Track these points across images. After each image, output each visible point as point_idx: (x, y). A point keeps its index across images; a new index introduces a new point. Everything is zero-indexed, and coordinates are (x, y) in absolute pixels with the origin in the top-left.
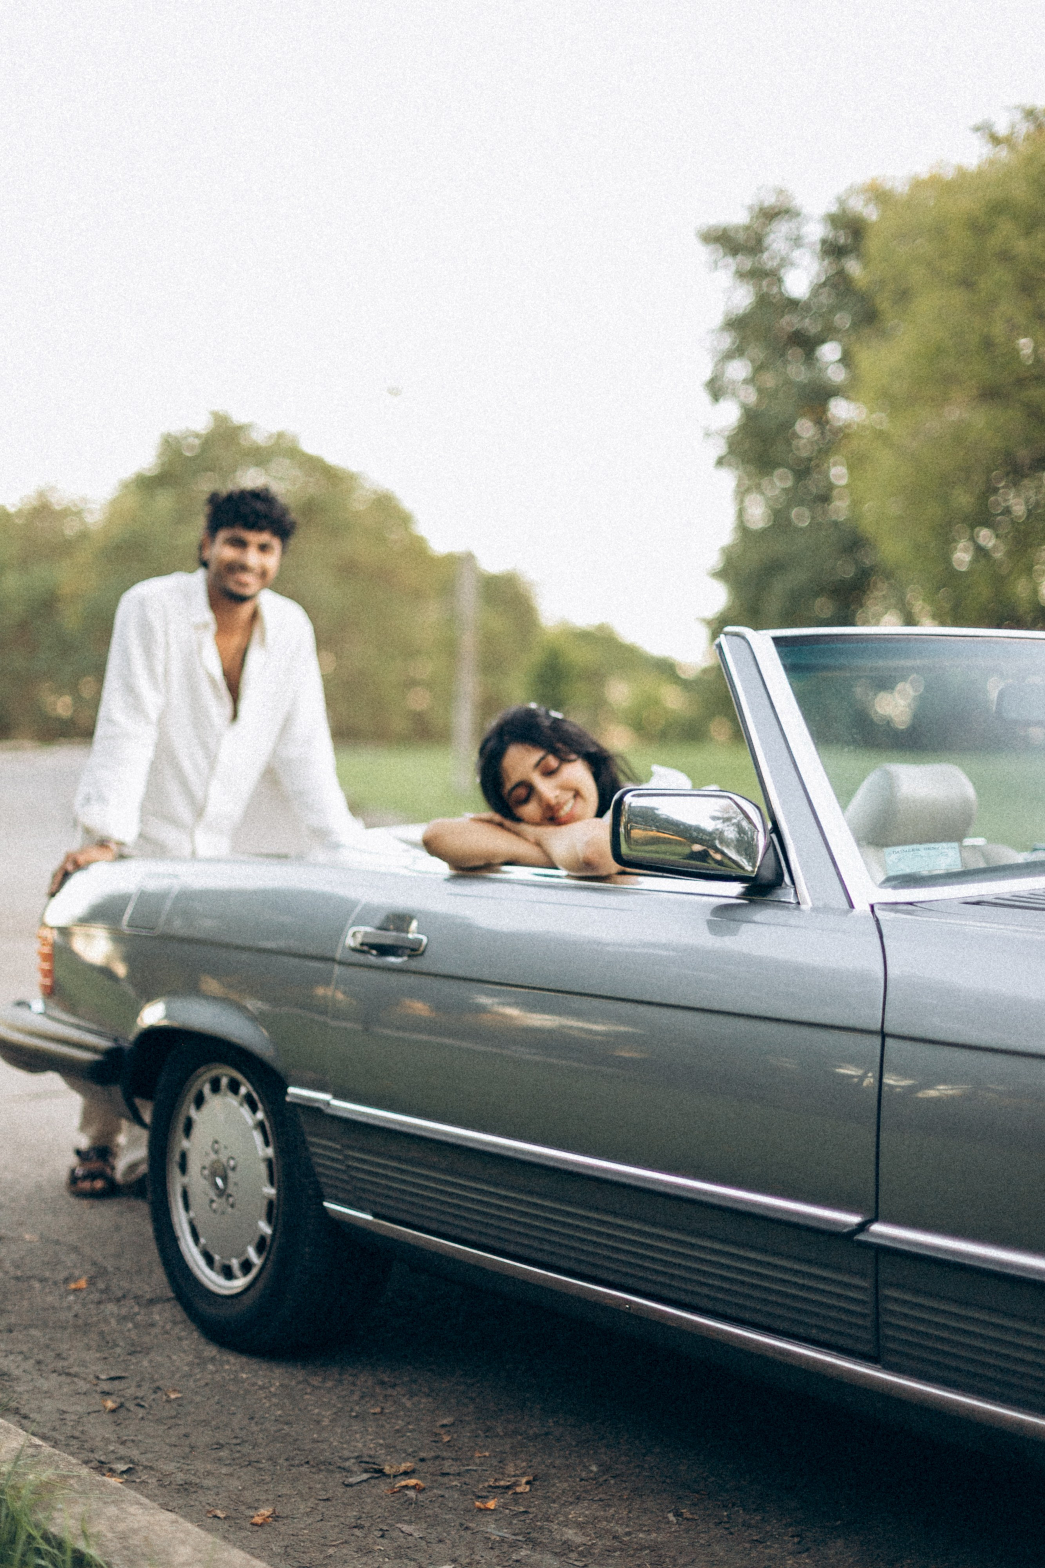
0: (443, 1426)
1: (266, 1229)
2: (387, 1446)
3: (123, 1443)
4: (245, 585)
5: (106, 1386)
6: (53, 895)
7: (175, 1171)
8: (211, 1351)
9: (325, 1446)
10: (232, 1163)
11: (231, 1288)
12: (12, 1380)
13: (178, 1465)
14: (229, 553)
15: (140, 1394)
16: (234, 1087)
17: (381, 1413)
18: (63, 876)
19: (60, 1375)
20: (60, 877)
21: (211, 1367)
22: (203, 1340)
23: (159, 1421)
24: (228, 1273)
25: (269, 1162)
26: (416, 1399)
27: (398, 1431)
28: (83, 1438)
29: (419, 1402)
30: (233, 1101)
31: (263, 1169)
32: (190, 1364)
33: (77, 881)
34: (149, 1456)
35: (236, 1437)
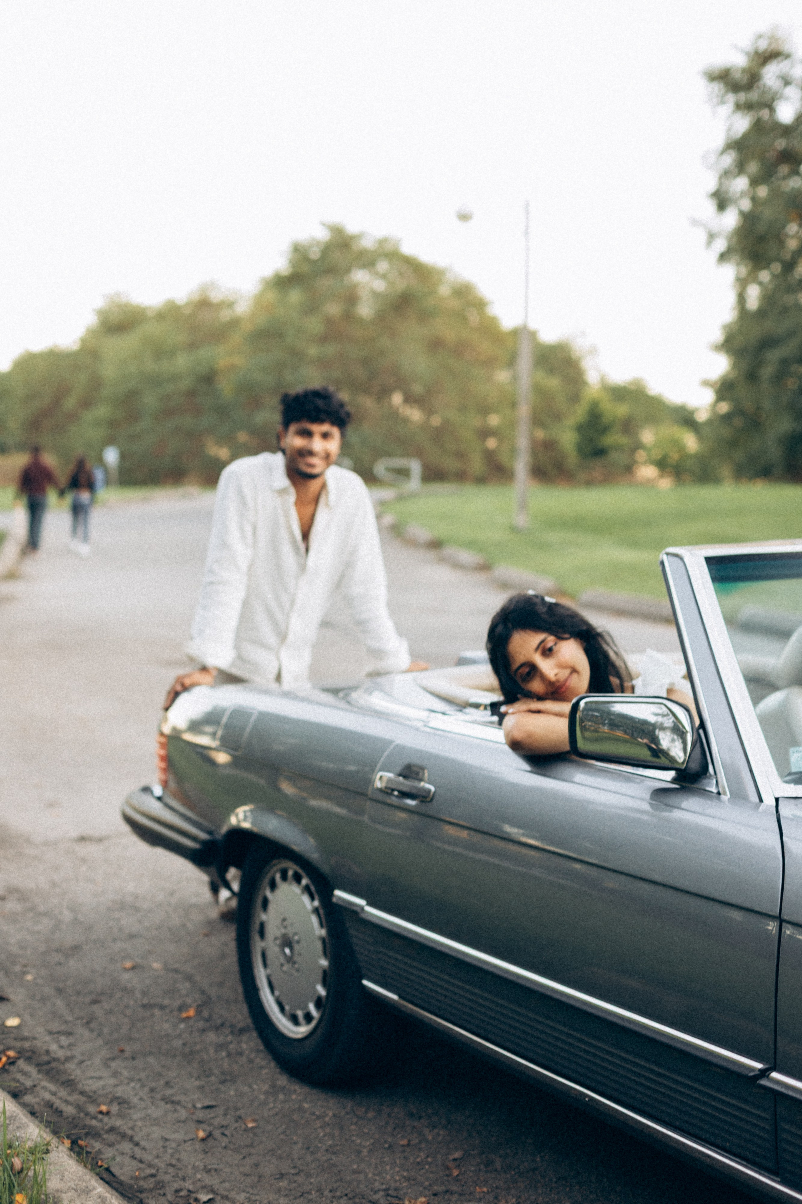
0: (455, 1160)
1: (322, 991)
2: (408, 1179)
3: (208, 1171)
4: (312, 466)
5: (200, 1115)
6: (167, 709)
7: (256, 937)
8: (283, 1080)
9: (362, 1177)
10: (296, 938)
11: (297, 1033)
12: (130, 1108)
13: (248, 1195)
14: (298, 442)
15: (225, 1123)
16: (298, 879)
17: (408, 1145)
18: (174, 695)
19: (167, 1103)
20: (172, 695)
21: (281, 1097)
22: (278, 1070)
23: (236, 1150)
24: (294, 1020)
25: (323, 940)
26: (436, 1131)
27: (418, 1163)
28: (179, 1165)
29: (438, 1135)
30: (296, 889)
31: (319, 946)
32: (266, 1093)
33: (184, 699)
34: (227, 1185)
35: (295, 1167)
